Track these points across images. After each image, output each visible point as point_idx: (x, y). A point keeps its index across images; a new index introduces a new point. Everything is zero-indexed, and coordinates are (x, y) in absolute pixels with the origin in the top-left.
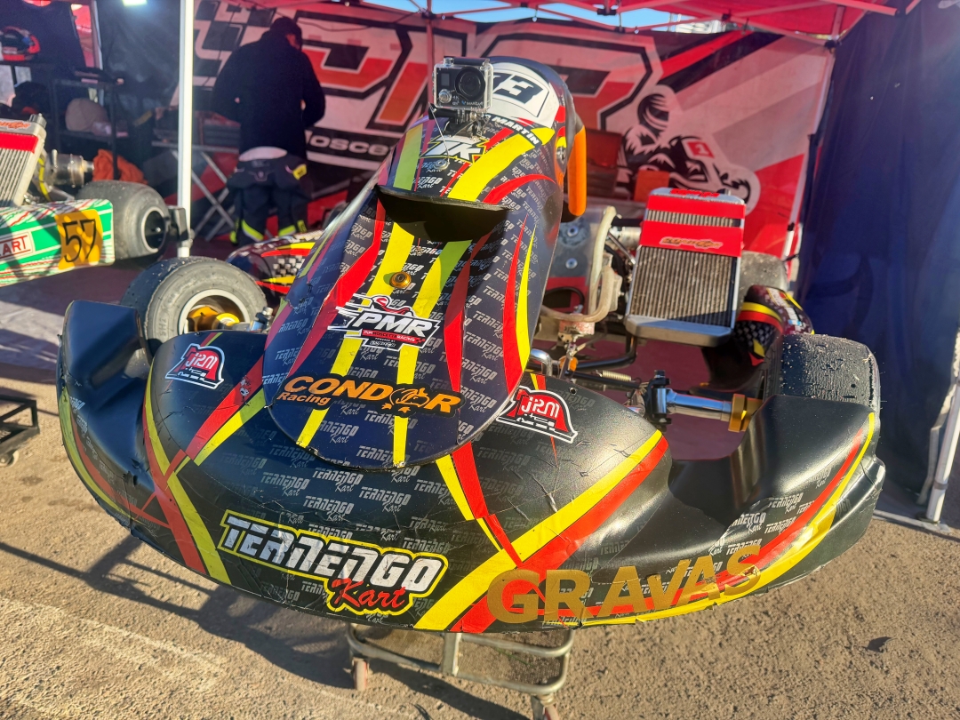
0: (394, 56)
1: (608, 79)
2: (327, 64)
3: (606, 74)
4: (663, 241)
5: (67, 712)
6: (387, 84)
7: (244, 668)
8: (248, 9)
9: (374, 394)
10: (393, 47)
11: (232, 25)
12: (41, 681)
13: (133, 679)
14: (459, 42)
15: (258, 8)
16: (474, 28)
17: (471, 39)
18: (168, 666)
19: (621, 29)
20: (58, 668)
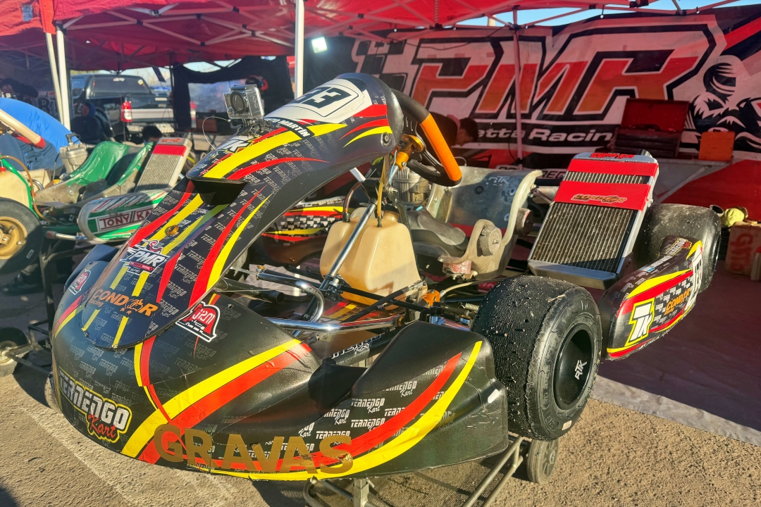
0: (489, 62)
1: (672, 56)
2: (440, 75)
3: (670, 52)
4: (574, 198)
5: (136, 502)
6: (484, 83)
7: (245, 499)
8: (388, 44)
9: (120, 302)
10: (489, 55)
11: (377, 56)
12: (132, 480)
13: (179, 490)
14: (540, 44)
15: (395, 42)
16: (551, 31)
17: (549, 40)
18: (202, 487)
19: (681, 13)
20: (144, 474)
